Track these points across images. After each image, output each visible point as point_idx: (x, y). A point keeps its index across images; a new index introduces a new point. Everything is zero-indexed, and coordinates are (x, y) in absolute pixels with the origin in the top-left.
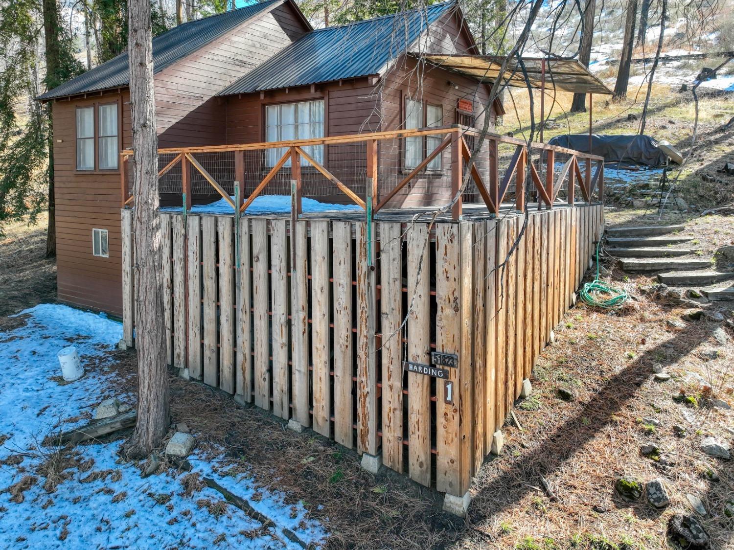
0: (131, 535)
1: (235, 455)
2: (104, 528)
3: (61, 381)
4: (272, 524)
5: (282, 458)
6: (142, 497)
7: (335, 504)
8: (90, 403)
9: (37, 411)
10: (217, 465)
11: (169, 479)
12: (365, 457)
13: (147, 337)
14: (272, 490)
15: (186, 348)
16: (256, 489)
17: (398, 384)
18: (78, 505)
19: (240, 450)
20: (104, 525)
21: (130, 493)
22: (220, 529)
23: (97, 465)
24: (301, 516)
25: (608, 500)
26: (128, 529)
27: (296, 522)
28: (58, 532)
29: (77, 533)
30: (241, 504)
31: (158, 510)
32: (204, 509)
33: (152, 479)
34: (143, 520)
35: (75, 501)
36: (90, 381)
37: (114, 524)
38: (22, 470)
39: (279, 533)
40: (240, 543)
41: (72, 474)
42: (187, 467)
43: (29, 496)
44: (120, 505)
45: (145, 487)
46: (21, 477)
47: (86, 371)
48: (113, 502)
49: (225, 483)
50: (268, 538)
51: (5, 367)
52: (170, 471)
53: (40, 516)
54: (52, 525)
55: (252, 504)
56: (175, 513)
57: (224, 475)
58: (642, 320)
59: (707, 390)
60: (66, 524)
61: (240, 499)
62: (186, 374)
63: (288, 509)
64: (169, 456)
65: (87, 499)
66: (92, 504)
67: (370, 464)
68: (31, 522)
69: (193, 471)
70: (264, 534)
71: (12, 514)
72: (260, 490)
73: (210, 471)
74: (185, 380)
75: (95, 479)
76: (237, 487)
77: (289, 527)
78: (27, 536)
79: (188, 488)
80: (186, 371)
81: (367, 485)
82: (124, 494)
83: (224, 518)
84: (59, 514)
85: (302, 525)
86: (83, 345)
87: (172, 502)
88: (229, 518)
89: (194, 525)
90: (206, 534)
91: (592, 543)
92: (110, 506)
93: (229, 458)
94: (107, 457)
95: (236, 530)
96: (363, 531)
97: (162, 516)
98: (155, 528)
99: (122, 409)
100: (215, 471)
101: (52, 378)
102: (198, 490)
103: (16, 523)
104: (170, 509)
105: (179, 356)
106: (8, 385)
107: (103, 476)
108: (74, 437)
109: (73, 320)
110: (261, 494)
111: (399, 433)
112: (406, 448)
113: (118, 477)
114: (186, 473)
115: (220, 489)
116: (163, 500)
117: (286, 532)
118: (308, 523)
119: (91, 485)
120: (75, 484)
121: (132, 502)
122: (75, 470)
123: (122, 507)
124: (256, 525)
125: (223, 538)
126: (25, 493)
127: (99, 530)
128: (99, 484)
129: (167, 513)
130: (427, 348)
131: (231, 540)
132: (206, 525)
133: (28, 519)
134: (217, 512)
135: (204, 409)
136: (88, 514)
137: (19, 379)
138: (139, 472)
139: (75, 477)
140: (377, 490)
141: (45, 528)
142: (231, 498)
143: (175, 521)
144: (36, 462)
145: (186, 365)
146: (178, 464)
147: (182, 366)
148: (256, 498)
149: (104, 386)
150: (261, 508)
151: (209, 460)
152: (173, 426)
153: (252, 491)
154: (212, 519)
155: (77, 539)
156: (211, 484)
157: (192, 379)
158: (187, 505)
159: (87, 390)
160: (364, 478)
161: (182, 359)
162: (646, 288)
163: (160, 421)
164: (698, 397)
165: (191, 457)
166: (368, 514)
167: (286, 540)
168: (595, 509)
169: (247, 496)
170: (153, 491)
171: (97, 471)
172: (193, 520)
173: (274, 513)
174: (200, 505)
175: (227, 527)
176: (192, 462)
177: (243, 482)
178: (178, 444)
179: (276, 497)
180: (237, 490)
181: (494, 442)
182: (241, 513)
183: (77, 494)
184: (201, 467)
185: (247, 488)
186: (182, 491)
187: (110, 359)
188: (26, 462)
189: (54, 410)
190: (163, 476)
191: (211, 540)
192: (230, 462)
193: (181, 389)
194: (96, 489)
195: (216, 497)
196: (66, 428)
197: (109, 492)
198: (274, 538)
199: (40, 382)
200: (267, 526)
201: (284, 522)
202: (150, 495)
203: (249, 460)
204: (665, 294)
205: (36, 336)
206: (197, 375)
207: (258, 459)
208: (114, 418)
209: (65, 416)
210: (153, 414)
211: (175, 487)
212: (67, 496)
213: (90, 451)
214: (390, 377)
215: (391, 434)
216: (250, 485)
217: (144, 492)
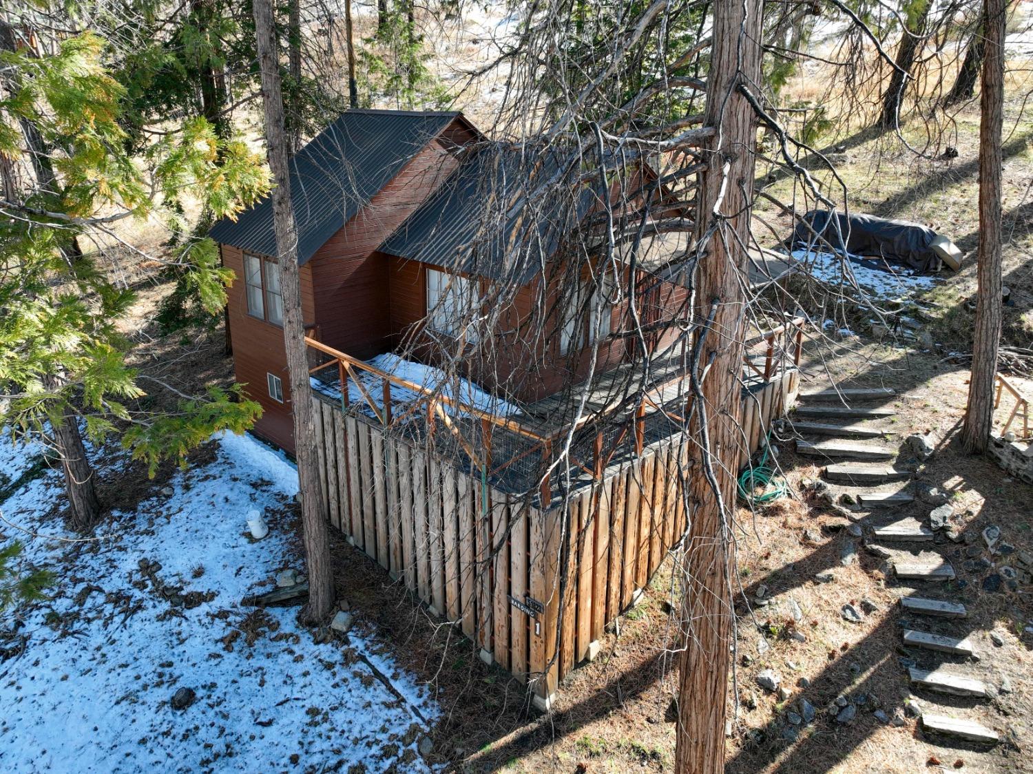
0: (308, 690)
1: (383, 636)
2: (289, 682)
3: (249, 536)
4: (403, 700)
5: (419, 642)
6: (314, 661)
7: (453, 688)
8: (274, 567)
9: (235, 572)
10: (369, 644)
11: (334, 649)
12: (482, 651)
13: (312, 542)
14: (408, 671)
15: (351, 520)
16: (396, 670)
17: (505, 610)
18: (270, 660)
19: (388, 631)
20: (289, 680)
21: (306, 656)
22: (368, 698)
23: (282, 626)
24: (425, 696)
25: (662, 713)
26: (305, 686)
27: (421, 701)
28: (258, 680)
29: (271, 683)
30: (384, 680)
31: (326, 674)
32: (357, 679)
33: (321, 646)
34: (315, 680)
35: (269, 656)
36: (274, 541)
37: (296, 680)
38: (229, 624)
39: (408, 708)
40: (380, 710)
41: (265, 632)
42: (347, 642)
43: (236, 646)
44: (299, 665)
45: (317, 653)
46: (230, 629)
47: (270, 528)
48: (294, 661)
49: (374, 660)
50: (400, 710)
51: (206, 514)
52: (335, 642)
53: (245, 665)
54: (254, 674)
55: (392, 682)
56: (337, 679)
57: (373, 653)
58: (785, 525)
59: (791, 623)
60: (264, 674)
61: (383, 676)
62: (351, 541)
63: (416, 690)
64: (334, 631)
65: (276, 656)
66: (280, 661)
67: (486, 656)
68: (240, 668)
69: (352, 646)
70: (397, 706)
71: (226, 660)
72: (399, 671)
73: (363, 648)
74: (351, 548)
75: (281, 639)
76: (382, 665)
77: (415, 705)
78: (238, 679)
79: (348, 659)
80: (351, 539)
81: (481, 675)
82: (302, 657)
83: (371, 689)
84: (258, 665)
85: (425, 704)
86: (266, 494)
87: (335, 669)
88: (375, 689)
89: (350, 691)
90: (358, 699)
91: (633, 747)
92: (293, 665)
93: (379, 638)
94: (289, 621)
95: (379, 700)
96: (469, 714)
97: (328, 679)
98: (324, 689)
99: (298, 580)
100: (367, 648)
101: (244, 534)
102: (355, 663)
103: (230, 668)
104: (334, 674)
105: (345, 525)
106: (210, 537)
107: (286, 637)
108: (264, 600)
109: (256, 457)
110: (399, 674)
111: (505, 643)
112: (510, 654)
113: (297, 640)
114: (345, 647)
115: (370, 665)
116: (329, 666)
117: (413, 708)
118: (430, 703)
119: (278, 643)
120: (268, 641)
121: (307, 665)
122: (266, 629)
123: (301, 667)
124: (393, 699)
125: (369, 704)
126: (233, 644)
127: (285, 682)
128: (283, 644)
129: (331, 678)
130: (524, 592)
131: (375, 707)
132: (358, 692)
133: (238, 666)
134: (367, 683)
135: (364, 583)
136: (278, 668)
137: (218, 531)
138: (312, 639)
139: (267, 635)
140: (487, 680)
141: (250, 675)
142: (377, 674)
143: (336, 686)
144: (238, 619)
145: (352, 534)
146: (341, 638)
147: (348, 534)
148: (395, 677)
149: (285, 550)
150: (397, 685)
151: (363, 637)
152: (337, 603)
153: (392, 671)
154: (362, 689)
155: (272, 688)
156: (364, 659)
157: (356, 547)
158: (346, 674)
159: (271, 551)
160: (480, 668)
161: (348, 529)
162: (807, 483)
163: (327, 601)
164: (780, 629)
165: (350, 633)
166: (476, 700)
167: (413, 714)
168: (649, 720)
169: (388, 674)
170: (322, 658)
171: (282, 632)
172: (350, 687)
173: (406, 692)
174: (356, 675)
175: (373, 696)
176: (350, 638)
177: (387, 662)
178: (340, 621)
179: (409, 678)
180: (382, 668)
181: (588, 651)
182: (383, 687)
183: (269, 650)
184: (357, 644)
185: (389, 668)
186: (342, 661)
187: (289, 514)
188: (231, 618)
189: (248, 571)
190: (329, 646)
191: (362, 704)
192: (379, 642)
193: (347, 558)
194: (283, 648)
195: (367, 671)
196: (258, 591)
197: (291, 652)
198: (405, 711)
199: (235, 537)
200: (401, 700)
201: (412, 700)
202: (320, 661)
203: (393, 641)
204: (819, 495)
205: (226, 477)
206: (360, 545)
207: (400, 641)
208: (292, 588)
209: (256, 580)
210: (320, 596)
211: (338, 657)
212: (262, 651)
213: (276, 613)
214: (499, 602)
215: (501, 642)
216: (392, 665)
217: (316, 657)
